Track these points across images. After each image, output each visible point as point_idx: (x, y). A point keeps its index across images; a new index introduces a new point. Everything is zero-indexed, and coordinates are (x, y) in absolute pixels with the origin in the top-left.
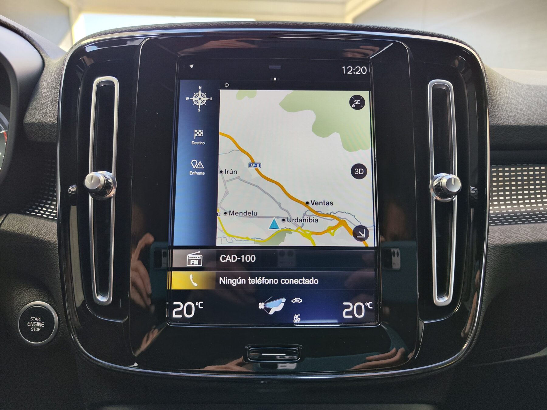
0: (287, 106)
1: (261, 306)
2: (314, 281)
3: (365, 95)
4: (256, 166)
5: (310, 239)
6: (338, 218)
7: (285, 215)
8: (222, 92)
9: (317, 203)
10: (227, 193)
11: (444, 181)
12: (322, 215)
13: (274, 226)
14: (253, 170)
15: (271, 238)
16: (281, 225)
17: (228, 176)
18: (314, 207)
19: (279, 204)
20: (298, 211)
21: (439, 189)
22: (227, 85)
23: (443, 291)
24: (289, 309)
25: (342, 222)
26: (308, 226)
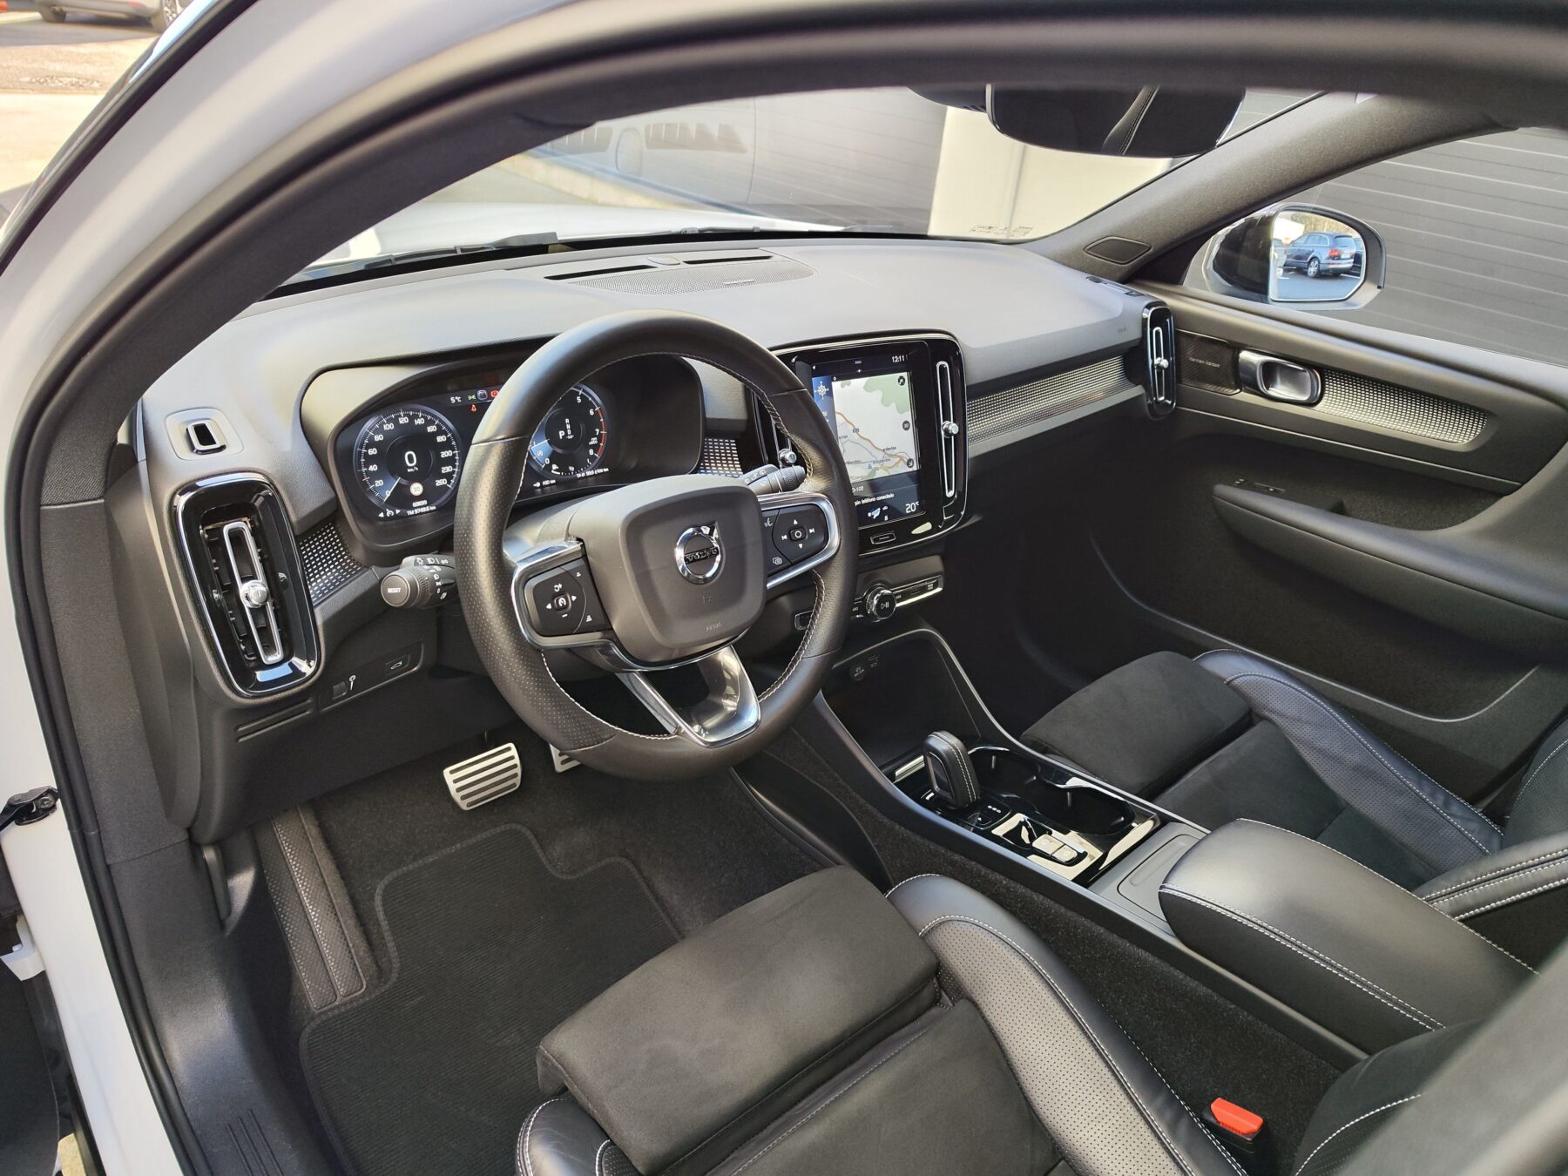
0: (867, 388)
1: (869, 515)
2: (892, 495)
3: (905, 375)
4: (856, 430)
5: (887, 471)
6: (899, 456)
7: (874, 459)
8: (833, 383)
9: (888, 449)
10: (844, 451)
11: (950, 428)
12: (891, 455)
13: (870, 467)
14: (855, 434)
15: (869, 475)
16: (873, 466)
17: (843, 440)
18: (888, 452)
19: (871, 453)
20: (880, 456)
21: (947, 431)
22: (835, 379)
23: (950, 488)
24: (883, 513)
25: (901, 458)
26: (886, 464)
